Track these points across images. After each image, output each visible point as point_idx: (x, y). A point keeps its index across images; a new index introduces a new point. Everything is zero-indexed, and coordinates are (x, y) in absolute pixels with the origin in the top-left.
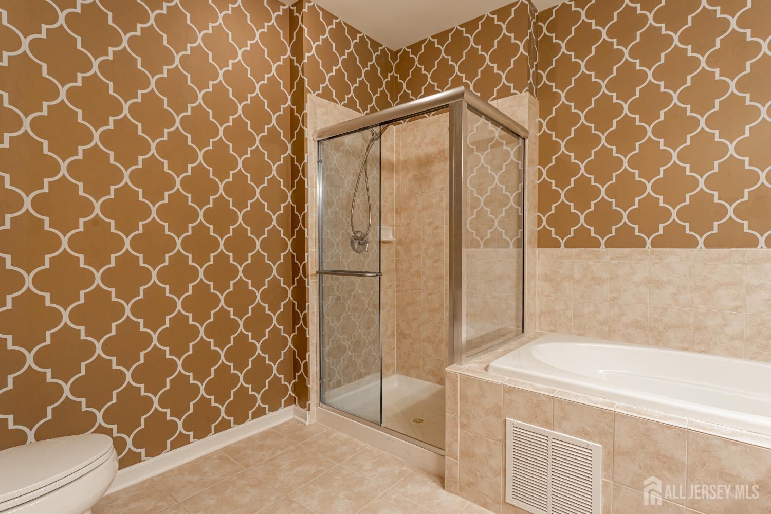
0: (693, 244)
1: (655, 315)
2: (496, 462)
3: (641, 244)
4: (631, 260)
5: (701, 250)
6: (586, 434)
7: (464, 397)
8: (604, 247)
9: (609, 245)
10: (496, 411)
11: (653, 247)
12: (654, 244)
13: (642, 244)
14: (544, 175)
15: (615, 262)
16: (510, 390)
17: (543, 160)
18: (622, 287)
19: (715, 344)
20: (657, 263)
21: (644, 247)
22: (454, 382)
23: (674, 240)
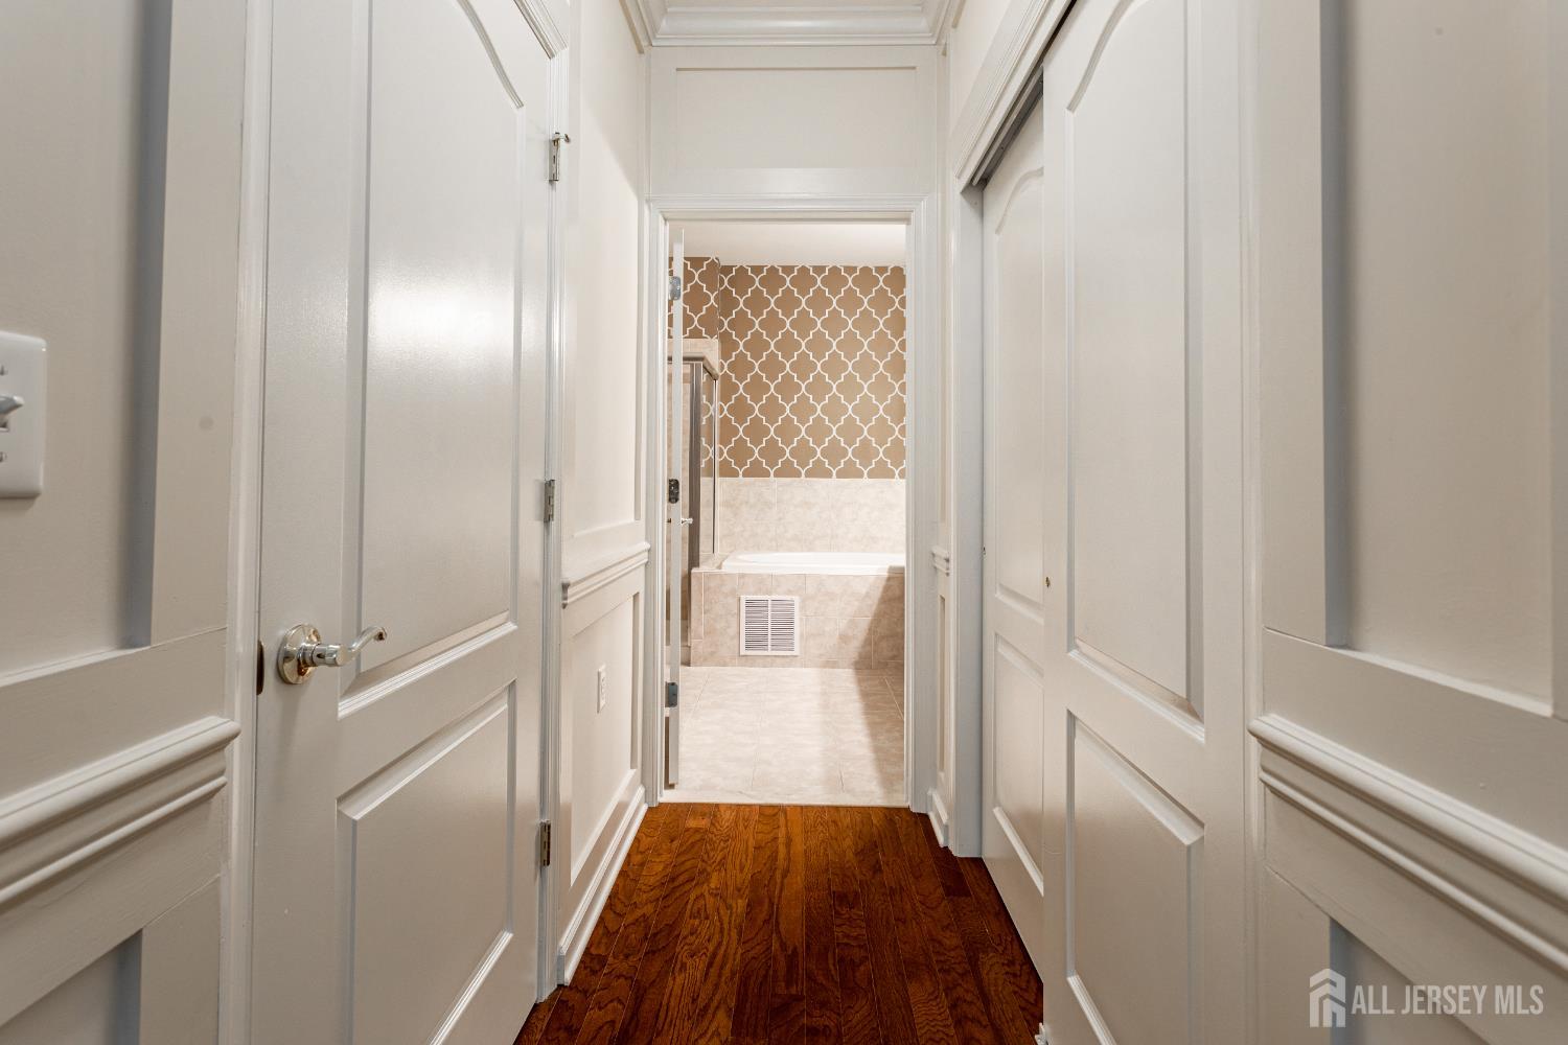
0: (829, 475)
2: (732, 631)
3: (798, 475)
4: (790, 487)
5: (834, 481)
7: (707, 589)
8: (772, 477)
9: (777, 475)
10: (733, 592)
11: (806, 477)
12: (807, 475)
14: (726, 412)
15: (780, 489)
16: (742, 576)
17: (725, 398)
18: (786, 509)
20: (806, 489)
21: (801, 477)
22: (699, 579)
23: (819, 472)
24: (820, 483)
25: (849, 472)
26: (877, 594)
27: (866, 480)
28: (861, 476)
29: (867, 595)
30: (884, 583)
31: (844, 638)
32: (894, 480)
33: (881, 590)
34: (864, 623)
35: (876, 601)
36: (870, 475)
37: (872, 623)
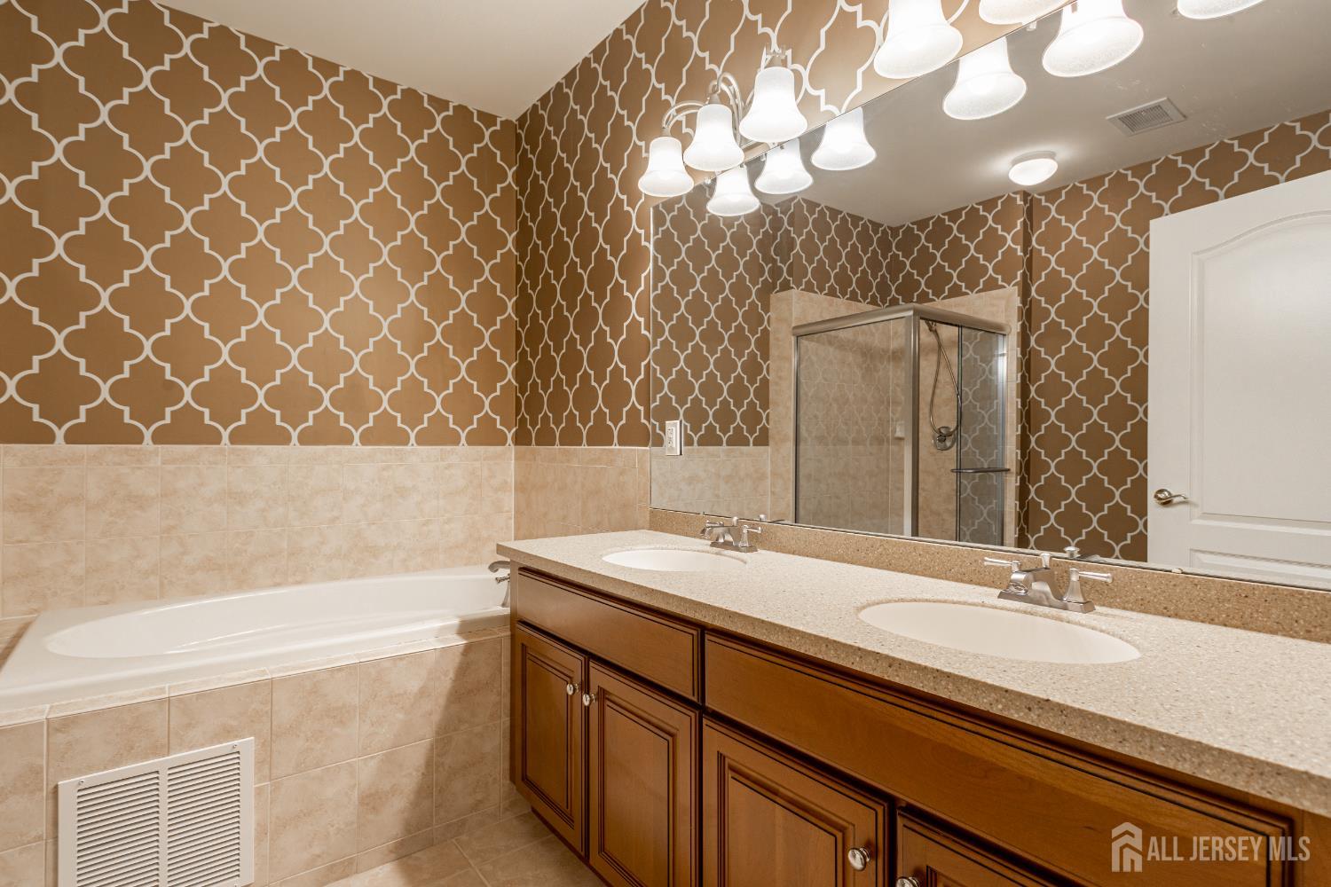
0: (284, 439)
1: (237, 545)
3: (213, 438)
4: (198, 464)
5: (294, 449)
6: (229, 732)
8: (151, 442)
9: (159, 438)
11: (232, 443)
12: (234, 439)
13: (215, 438)
15: (171, 467)
18: (184, 508)
19: (312, 569)
20: (239, 467)
21: (219, 443)
23: (261, 432)
24: (264, 455)
25: (326, 433)
26: (445, 684)
27: (357, 447)
28: (348, 440)
29: (423, 692)
30: (457, 659)
31: (371, 801)
32: (408, 448)
33: (451, 675)
34: (415, 756)
35: (442, 701)
36: (365, 440)
37: (432, 749)
